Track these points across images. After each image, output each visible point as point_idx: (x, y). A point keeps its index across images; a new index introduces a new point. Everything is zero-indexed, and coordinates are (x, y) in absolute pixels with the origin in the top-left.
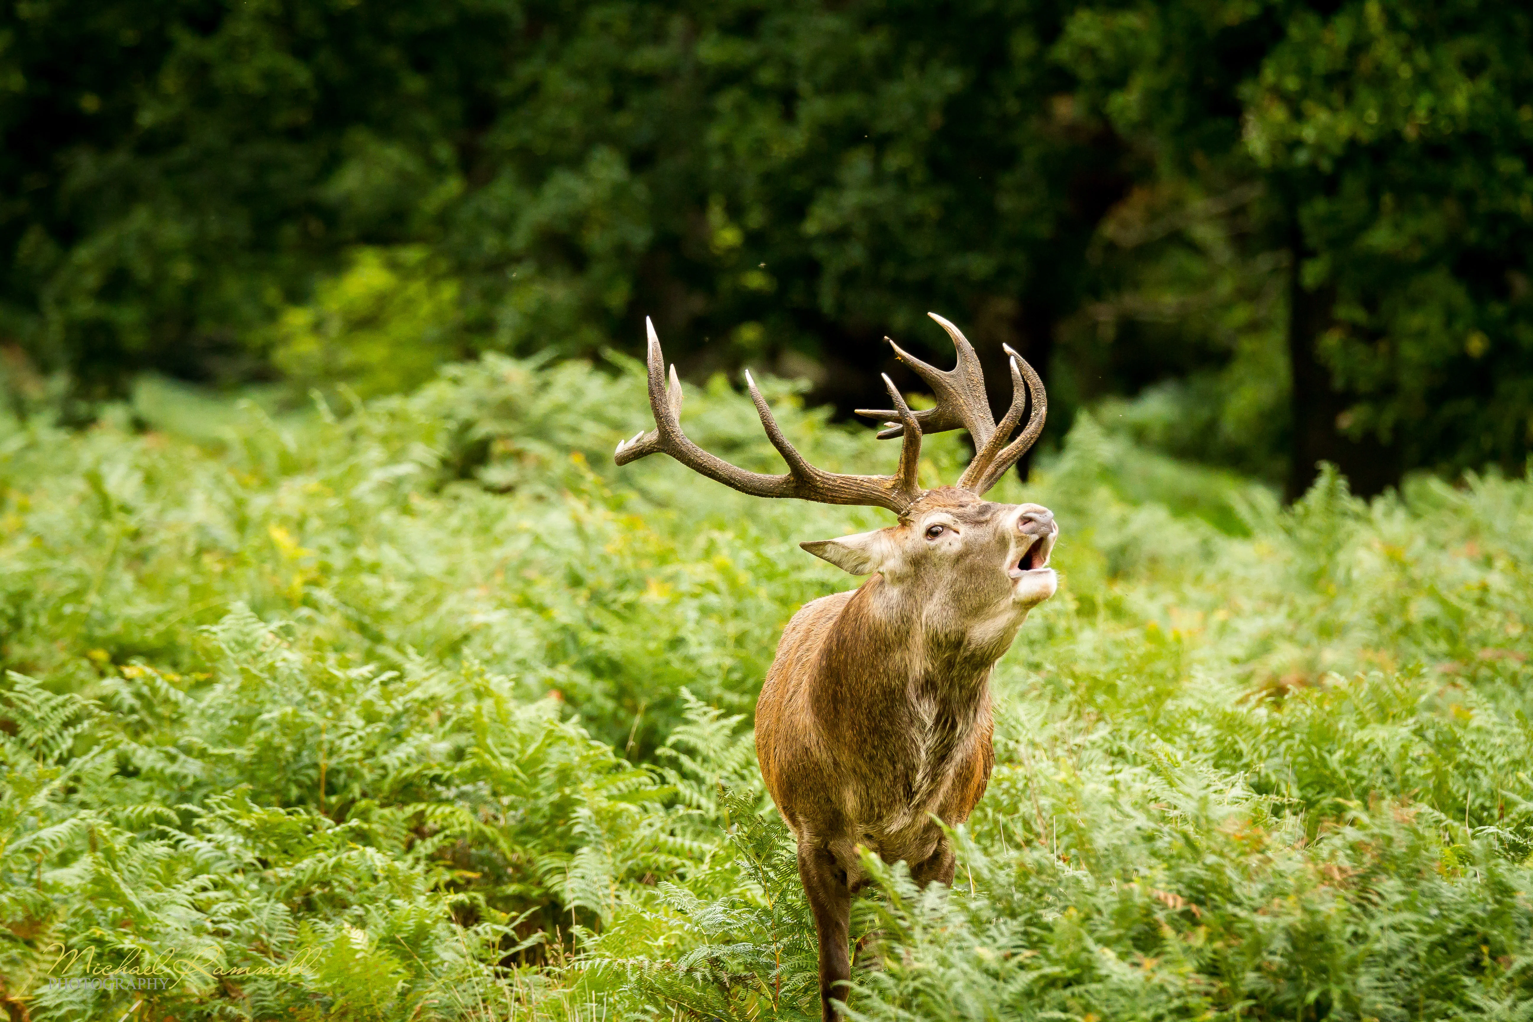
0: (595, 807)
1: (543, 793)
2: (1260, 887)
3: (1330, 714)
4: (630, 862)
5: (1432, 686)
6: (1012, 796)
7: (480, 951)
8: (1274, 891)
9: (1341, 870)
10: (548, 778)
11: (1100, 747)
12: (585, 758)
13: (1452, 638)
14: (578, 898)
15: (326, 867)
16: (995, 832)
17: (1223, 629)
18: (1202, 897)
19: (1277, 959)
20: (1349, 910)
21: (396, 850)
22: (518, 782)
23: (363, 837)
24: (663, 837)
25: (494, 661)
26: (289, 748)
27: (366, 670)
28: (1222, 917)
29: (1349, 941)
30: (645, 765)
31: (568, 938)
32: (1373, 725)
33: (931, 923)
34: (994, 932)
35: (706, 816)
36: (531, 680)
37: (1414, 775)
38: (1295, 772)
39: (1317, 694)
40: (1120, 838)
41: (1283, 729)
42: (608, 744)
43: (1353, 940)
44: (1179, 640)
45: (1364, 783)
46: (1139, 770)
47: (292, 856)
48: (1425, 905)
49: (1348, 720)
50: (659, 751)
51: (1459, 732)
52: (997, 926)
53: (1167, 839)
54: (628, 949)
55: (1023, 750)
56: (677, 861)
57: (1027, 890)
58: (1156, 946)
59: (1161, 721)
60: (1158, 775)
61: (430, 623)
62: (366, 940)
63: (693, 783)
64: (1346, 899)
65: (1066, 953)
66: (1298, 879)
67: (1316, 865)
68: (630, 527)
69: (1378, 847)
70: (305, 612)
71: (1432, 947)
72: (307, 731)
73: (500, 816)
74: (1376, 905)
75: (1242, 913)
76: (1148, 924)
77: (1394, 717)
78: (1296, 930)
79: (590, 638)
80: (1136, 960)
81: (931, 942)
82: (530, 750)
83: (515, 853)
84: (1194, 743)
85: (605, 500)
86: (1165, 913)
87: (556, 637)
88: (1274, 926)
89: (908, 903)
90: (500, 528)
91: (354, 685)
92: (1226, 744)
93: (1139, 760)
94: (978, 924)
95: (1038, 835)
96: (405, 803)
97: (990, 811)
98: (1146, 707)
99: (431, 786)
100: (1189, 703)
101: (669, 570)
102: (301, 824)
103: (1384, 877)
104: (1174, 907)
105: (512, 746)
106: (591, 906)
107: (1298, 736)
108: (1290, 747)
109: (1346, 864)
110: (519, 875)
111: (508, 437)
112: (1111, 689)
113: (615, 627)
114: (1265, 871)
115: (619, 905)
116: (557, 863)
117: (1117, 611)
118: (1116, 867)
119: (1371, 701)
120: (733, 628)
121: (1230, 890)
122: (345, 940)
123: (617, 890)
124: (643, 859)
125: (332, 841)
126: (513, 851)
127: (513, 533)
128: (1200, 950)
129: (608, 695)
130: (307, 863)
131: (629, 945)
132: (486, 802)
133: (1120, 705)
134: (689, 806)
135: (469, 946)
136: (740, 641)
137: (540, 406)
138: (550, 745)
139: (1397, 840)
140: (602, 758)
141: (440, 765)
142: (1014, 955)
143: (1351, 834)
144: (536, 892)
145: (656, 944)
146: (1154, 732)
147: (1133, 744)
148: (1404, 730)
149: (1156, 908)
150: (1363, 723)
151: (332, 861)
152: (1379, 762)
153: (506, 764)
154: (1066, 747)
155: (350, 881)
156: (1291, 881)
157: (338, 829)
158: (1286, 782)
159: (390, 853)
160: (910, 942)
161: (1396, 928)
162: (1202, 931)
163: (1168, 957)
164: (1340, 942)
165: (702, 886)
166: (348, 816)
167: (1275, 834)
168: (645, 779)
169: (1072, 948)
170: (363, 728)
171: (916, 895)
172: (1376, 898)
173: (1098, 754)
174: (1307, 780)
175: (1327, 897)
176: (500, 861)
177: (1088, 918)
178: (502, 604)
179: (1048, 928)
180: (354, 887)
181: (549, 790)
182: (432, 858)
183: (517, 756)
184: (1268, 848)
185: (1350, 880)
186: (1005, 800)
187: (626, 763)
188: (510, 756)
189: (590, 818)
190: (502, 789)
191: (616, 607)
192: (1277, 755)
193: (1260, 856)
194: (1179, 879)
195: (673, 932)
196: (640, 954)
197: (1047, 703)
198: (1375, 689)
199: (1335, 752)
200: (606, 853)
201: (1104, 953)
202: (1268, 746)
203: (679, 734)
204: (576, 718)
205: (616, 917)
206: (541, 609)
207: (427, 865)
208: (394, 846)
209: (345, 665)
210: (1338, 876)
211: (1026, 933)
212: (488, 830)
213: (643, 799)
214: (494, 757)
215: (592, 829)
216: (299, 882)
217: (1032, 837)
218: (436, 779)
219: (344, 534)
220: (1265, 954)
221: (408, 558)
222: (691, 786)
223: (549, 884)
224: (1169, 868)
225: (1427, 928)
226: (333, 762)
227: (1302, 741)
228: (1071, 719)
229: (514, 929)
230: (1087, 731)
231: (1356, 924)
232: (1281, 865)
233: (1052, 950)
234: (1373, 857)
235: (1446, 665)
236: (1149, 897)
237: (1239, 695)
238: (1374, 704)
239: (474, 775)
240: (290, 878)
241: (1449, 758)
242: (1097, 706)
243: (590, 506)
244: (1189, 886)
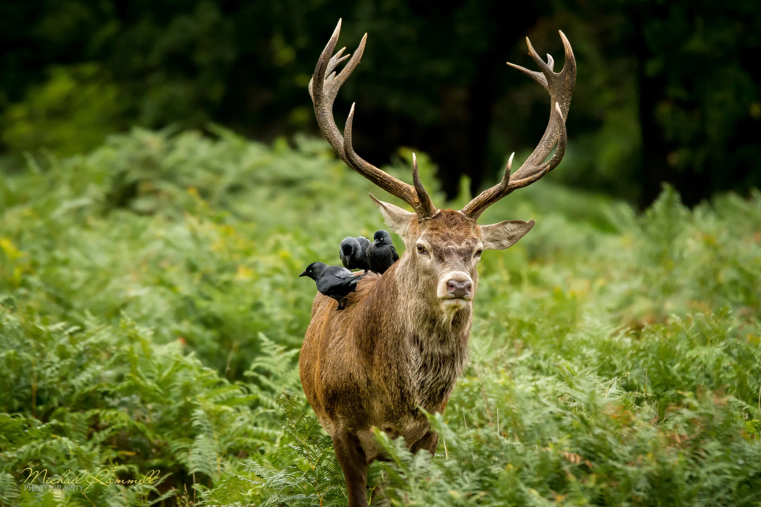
0: (207, 409)
1: (173, 401)
2: (630, 448)
3: (671, 340)
4: (229, 444)
5: (735, 323)
6: (471, 396)
7: (136, 501)
8: (638, 451)
9: (681, 437)
10: (176, 392)
11: (526, 364)
12: (199, 378)
13: (747, 292)
14: (197, 467)
15: (37, 450)
16: (461, 419)
17: (603, 291)
18: (592, 456)
19: (642, 494)
20: (687, 462)
21: (82, 439)
22: (157, 394)
23: (60, 431)
24: (250, 427)
25: (142, 320)
26: (13, 376)
27: (60, 325)
28: (605, 467)
29: (687, 482)
30: (237, 383)
31: (191, 492)
32: (698, 347)
33: (421, 476)
34: (460, 481)
35: (277, 414)
36: (165, 331)
37: (725, 377)
38: (649, 378)
39: (663, 328)
40: (539, 419)
41: (641, 350)
42: (214, 369)
43: (690, 481)
44: (574, 297)
45: (694, 384)
46: (550, 378)
47: (15, 444)
48: (736, 458)
49: (682, 344)
50: (247, 373)
51: (753, 350)
52: (462, 478)
53: (570, 419)
54: (229, 498)
55: (477, 368)
56: (259, 442)
57: (481, 454)
58: (564, 487)
59: (565, 348)
60: (563, 381)
61: (101, 297)
62: (63, 496)
63: (268, 393)
64: (684, 455)
65: (507, 493)
66: (654, 443)
67: (665, 433)
68: (226, 234)
69: (703, 422)
70: (22, 291)
71: (741, 484)
72: (24, 365)
73: (147, 416)
74: (704, 458)
75: (619, 465)
76: (559, 473)
77: (711, 341)
78: (654, 476)
79: (202, 304)
80: (551, 496)
81: (421, 488)
82: (165, 374)
83: (158, 440)
84: (585, 361)
85: (211, 218)
86: (569, 466)
87: (181, 304)
88: (639, 473)
89: (406, 464)
90: (144, 236)
91: (53, 335)
92: (605, 361)
93: (551, 372)
94: (450, 476)
95: (488, 421)
96: (86, 409)
97: (457, 406)
98: (554, 339)
99: (102, 398)
100: (582, 336)
101: (251, 259)
102: (21, 424)
103: (708, 440)
104: (575, 462)
105: (153, 372)
106: (205, 471)
107: (651, 355)
108: (646, 362)
109: (684, 433)
110: (159, 454)
111: (148, 180)
112: (532, 328)
113: (218, 297)
114: (632, 438)
115: (222, 471)
116: (183, 445)
117: (535, 281)
118: (537, 437)
119: (696, 332)
120: (292, 296)
121: (610, 450)
122: (50, 496)
123: (222, 461)
124: (239, 441)
125: (40, 434)
126: (155, 438)
127: (153, 239)
128: (592, 490)
129: (214, 340)
130: (24, 448)
131: (230, 495)
132: (138, 408)
133: (538, 338)
134: (266, 407)
135: (128, 499)
136: (297, 303)
137: (169, 161)
138: (177, 371)
139: (716, 417)
140: (211, 378)
141: (109, 385)
142: (473, 495)
143: (687, 413)
144: (170, 464)
145: (246, 494)
146: (559, 354)
147: (547, 362)
148: (718, 350)
149: (563, 463)
150: (692, 346)
151: (41, 446)
152: (703, 370)
153: (150, 383)
154: (504, 365)
155: (53, 459)
156: (649, 444)
157: (44, 426)
158: (644, 384)
159: (77, 441)
160: (408, 488)
161: (717, 473)
162: (593, 477)
163: (572, 494)
164: (682, 482)
165: (275, 457)
166: (51, 417)
167: (638, 415)
168: (238, 391)
169: (510, 490)
170: (59, 363)
171: (410, 458)
172: (703, 454)
173: (524, 369)
174: (657, 383)
175: (672, 454)
176: (148, 445)
177: (520, 470)
178: (145, 284)
179: (495, 477)
180: (55, 463)
181: (177, 399)
182: (105, 444)
183: (157, 378)
184: (634, 423)
185: (688, 443)
186: (466, 399)
187: (226, 381)
188: (151, 378)
189: (204, 416)
190: (147, 399)
191: (218, 284)
192: (638, 367)
193: (628, 429)
194: (578, 444)
195: (258, 487)
196: (237, 501)
197: (491, 338)
198: (700, 325)
199: (674, 364)
200: (214, 438)
201: (531, 493)
202: (632, 362)
203: (258, 362)
204: (193, 354)
205: (221, 479)
206: (171, 286)
207: (101, 448)
208: (81, 437)
209: (46, 323)
210: (678, 440)
211: (481, 481)
212: (139, 425)
213: (237, 404)
214: (142, 379)
215: (205, 423)
216: (20, 460)
217: (484, 422)
218: (105, 394)
219: (46, 242)
220: (634, 491)
221: (87, 256)
222: (267, 395)
223: (178, 458)
224: (571, 438)
225: (737, 472)
226: (40, 384)
227: (653, 358)
228: (506, 347)
229: (157, 487)
230: (517, 355)
231: (692, 471)
232: (643, 434)
233: (498, 492)
234: (702, 428)
235: (743, 310)
236: (559, 456)
237: (613, 330)
238: (699, 334)
239: (129, 390)
240: (14, 458)
241: (747, 367)
242: (523, 339)
243: (201, 222)
244: (584, 449)
